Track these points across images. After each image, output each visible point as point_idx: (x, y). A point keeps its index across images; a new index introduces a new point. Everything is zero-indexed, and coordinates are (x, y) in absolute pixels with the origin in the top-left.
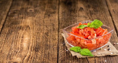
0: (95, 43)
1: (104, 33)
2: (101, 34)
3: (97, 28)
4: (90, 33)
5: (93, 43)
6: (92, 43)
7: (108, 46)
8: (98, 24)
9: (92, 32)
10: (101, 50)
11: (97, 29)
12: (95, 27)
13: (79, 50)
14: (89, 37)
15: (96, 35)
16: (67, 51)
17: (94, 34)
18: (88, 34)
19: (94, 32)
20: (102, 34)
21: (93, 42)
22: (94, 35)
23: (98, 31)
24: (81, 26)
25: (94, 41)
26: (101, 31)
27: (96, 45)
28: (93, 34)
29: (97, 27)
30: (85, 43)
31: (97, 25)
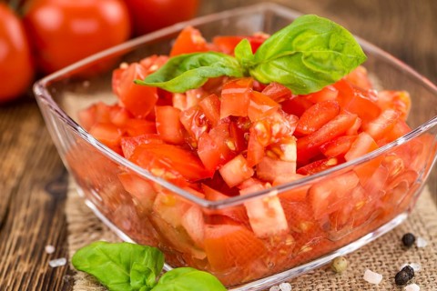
0: (281, 222)
1: (365, 139)
2: (338, 149)
3: (314, 89)
4: (248, 131)
5: (259, 229)
6: (254, 226)
7: (408, 241)
8: (322, 53)
9: (259, 127)
10: (335, 272)
11: (316, 95)
12: (300, 76)
13: (140, 273)
14: (233, 170)
15: (291, 151)
16: (54, 264)
17: (278, 145)
18: (230, 137)
19: (276, 129)
20: (349, 149)
21: (256, 221)
22: (278, 157)
23: (315, 116)
24: (182, 60)
25: (271, 213)
26: (342, 119)
27: (289, 242)
28: (269, 148)
29: (315, 75)
30: (193, 223)
31: (321, 61)
